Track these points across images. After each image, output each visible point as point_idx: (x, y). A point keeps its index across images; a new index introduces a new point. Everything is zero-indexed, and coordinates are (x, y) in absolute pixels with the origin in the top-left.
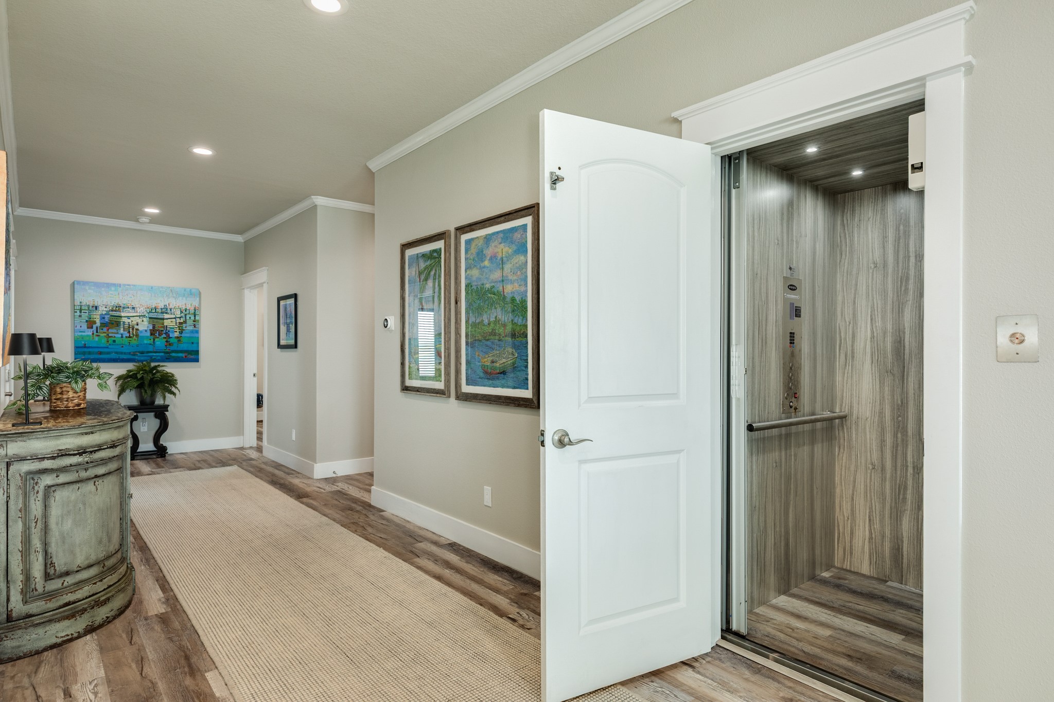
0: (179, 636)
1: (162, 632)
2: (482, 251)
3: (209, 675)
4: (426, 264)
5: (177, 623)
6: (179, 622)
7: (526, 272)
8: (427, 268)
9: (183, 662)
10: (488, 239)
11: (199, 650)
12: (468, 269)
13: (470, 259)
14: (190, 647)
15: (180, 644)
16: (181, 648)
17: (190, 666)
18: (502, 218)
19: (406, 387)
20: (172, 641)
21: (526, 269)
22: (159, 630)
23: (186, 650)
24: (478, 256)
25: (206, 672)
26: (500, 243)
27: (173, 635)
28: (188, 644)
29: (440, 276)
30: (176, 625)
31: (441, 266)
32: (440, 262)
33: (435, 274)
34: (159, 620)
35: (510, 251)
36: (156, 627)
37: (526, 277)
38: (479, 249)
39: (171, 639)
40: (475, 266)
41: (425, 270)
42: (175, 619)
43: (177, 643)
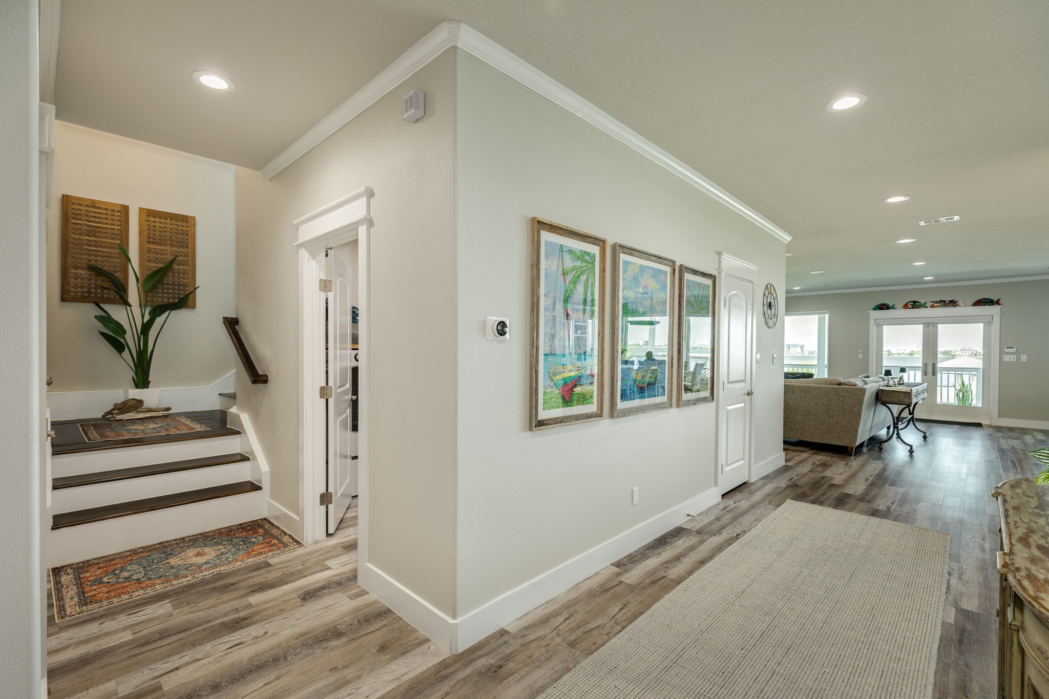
0: (957, 663)
1: (972, 678)
2: (638, 278)
3: (952, 621)
4: (575, 264)
5: (950, 676)
6: (948, 676)
7: (666, 307)
8: (577, 269)
9: (966, 642)
10: (643, 269)
11: (946, 640)
12: (625, 288)
13: (627, 281)
14: (953, 647)
15: (960, 655)
16: (961, 652)
17: (962, 635)
18: (654, 258)
19: (539, 421)
20: (966, 662)
21: (666, 305)
22: (974, 682)
23: (958, 647)
24: (634, 280)
25: (952, 624)
26: (651, 278)
27: (963, 668)
28: (953, 650)
29: (593, 285)
30: (952, 676)
31: (594, 274)
32: (593, 269)
33: (587, 281)
34: (968, 695)
35: (657, 287)
36: (977, 688)
37: (666, 311)
38: (635, 274)
39: (967, 665)
40: (631, 289)
41: (573, 270)
42: (950, 682)
43: (962, 658)
